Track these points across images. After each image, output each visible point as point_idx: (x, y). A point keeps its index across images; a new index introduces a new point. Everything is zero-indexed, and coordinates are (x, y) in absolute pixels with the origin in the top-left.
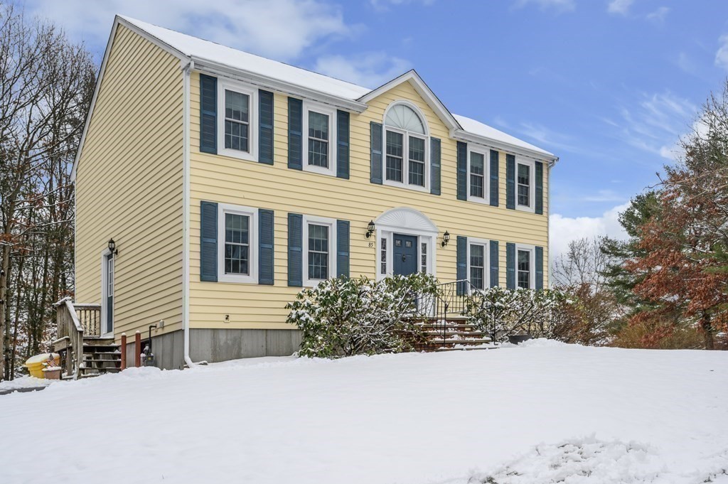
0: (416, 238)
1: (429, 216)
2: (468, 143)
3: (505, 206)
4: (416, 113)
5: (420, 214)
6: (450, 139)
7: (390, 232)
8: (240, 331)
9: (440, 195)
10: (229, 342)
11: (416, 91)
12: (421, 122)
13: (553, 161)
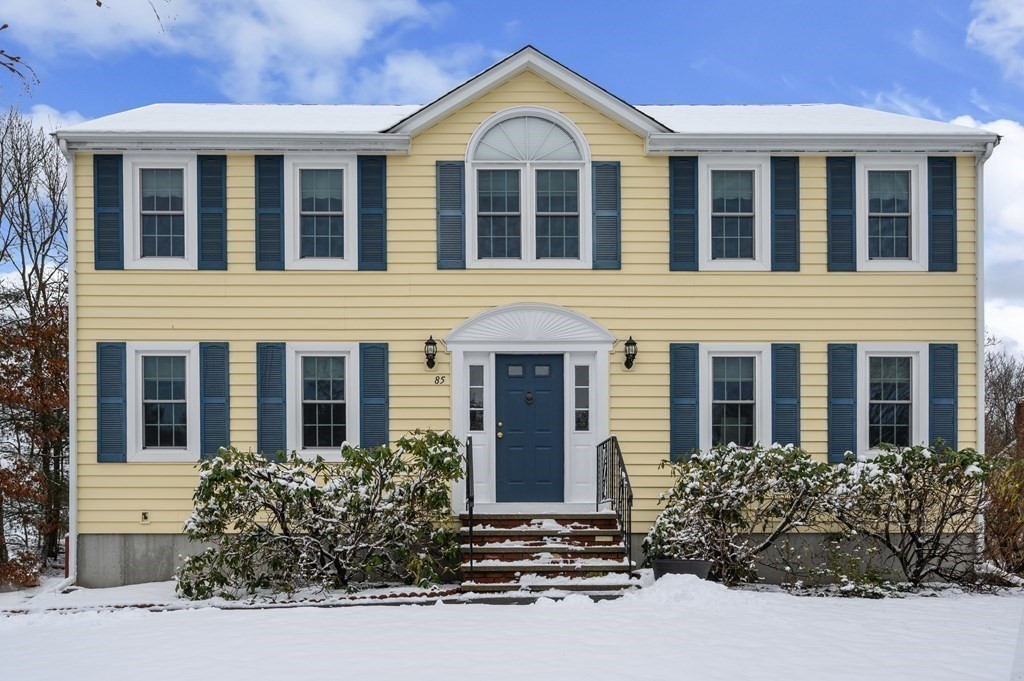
0: (560, 357)
1: (588, 313)
2: (700, 154)
3: (825, 268)
4: (556, 125)
5: (566, 312)
6: (647, 157)
7: (489, 353)
8: (171, 537)
9: (619, 268)
10: (152, 555)
11: (552, 84)
12: (572, 138)
13: (985, 145)
